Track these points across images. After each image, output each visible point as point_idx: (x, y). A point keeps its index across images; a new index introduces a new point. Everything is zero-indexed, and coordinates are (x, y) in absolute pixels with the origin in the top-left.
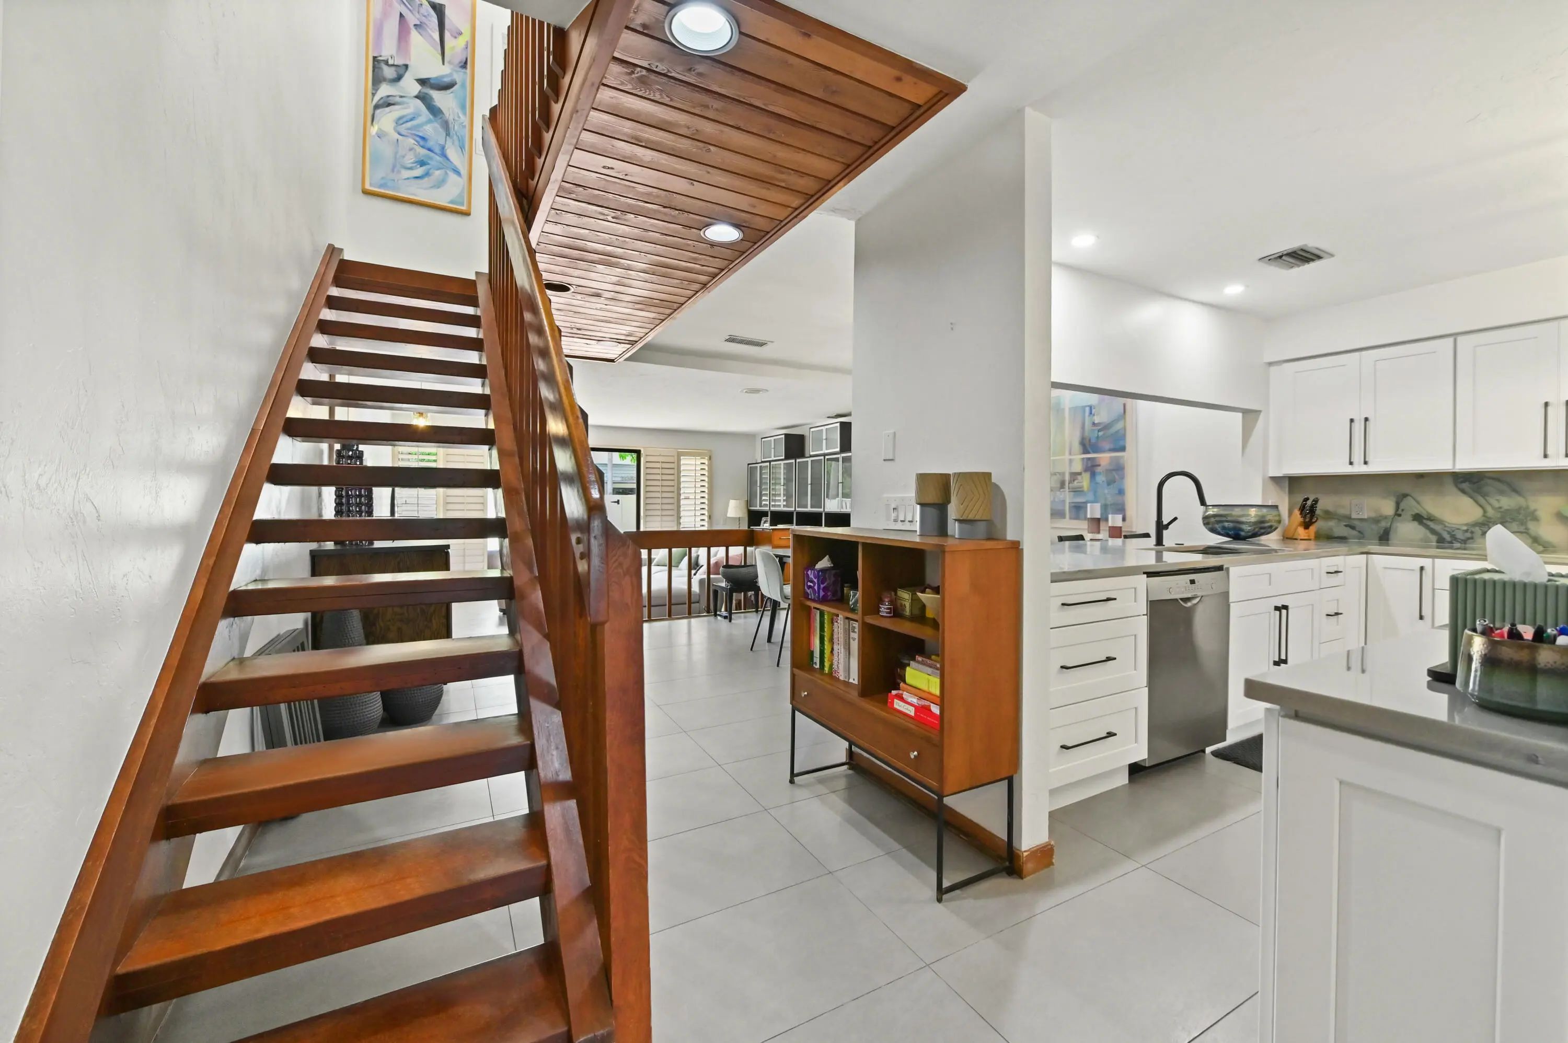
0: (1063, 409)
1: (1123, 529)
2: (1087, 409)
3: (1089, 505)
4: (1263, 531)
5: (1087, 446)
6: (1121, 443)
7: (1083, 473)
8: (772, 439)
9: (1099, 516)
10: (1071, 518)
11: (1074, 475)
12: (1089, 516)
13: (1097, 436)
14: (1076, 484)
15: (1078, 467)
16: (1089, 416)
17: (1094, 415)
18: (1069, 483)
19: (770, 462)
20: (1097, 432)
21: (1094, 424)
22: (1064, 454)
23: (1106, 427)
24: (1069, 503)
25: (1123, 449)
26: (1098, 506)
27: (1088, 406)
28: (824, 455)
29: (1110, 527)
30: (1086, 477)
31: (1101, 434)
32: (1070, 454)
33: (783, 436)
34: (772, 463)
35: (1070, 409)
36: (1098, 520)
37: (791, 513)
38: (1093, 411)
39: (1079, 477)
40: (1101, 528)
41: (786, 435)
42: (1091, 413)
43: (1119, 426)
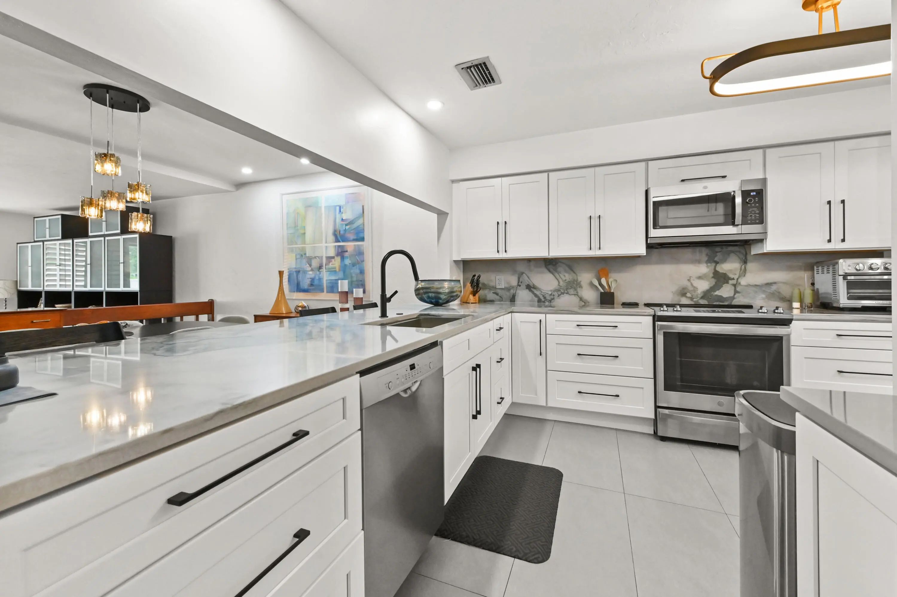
0: (321, 207)
1: (364, 299)
2: (338, 208)
3: (339, 281)
4: (452, 299)
5: (338, 236)
6: (361, 235)
7: (336, 257)
8: (47, 218)
9: (347, 290)
10: (327, 292)
11: (329, 259)
12: (339, 290)
13: (345, 229)
14: (331, 265)
15: (332, 252)
16: (339, 213)
17: (342, 213)
18: (326, 265)
19: (43, 241)
20: (344, 226)
21: (342, 220)
22: (322, 243)
23: (351, 223)
24: (326, 280)
25: (362, 239)
26: (346, 282)
27: (338, 206)
28: (104, 236)
29: (354, 298)
30: (338, 259)
31: (347, 227)
32: (326, 242)
33: (60, 217)
34: (45, 243)
35: (325, 207)
36: (347, 292)
37: (69, 294)
38: (342, 210)
39: (333, 260)
40: (349, 299)
41: (63, 216)
42: (340, 211)
43: (360, 222)
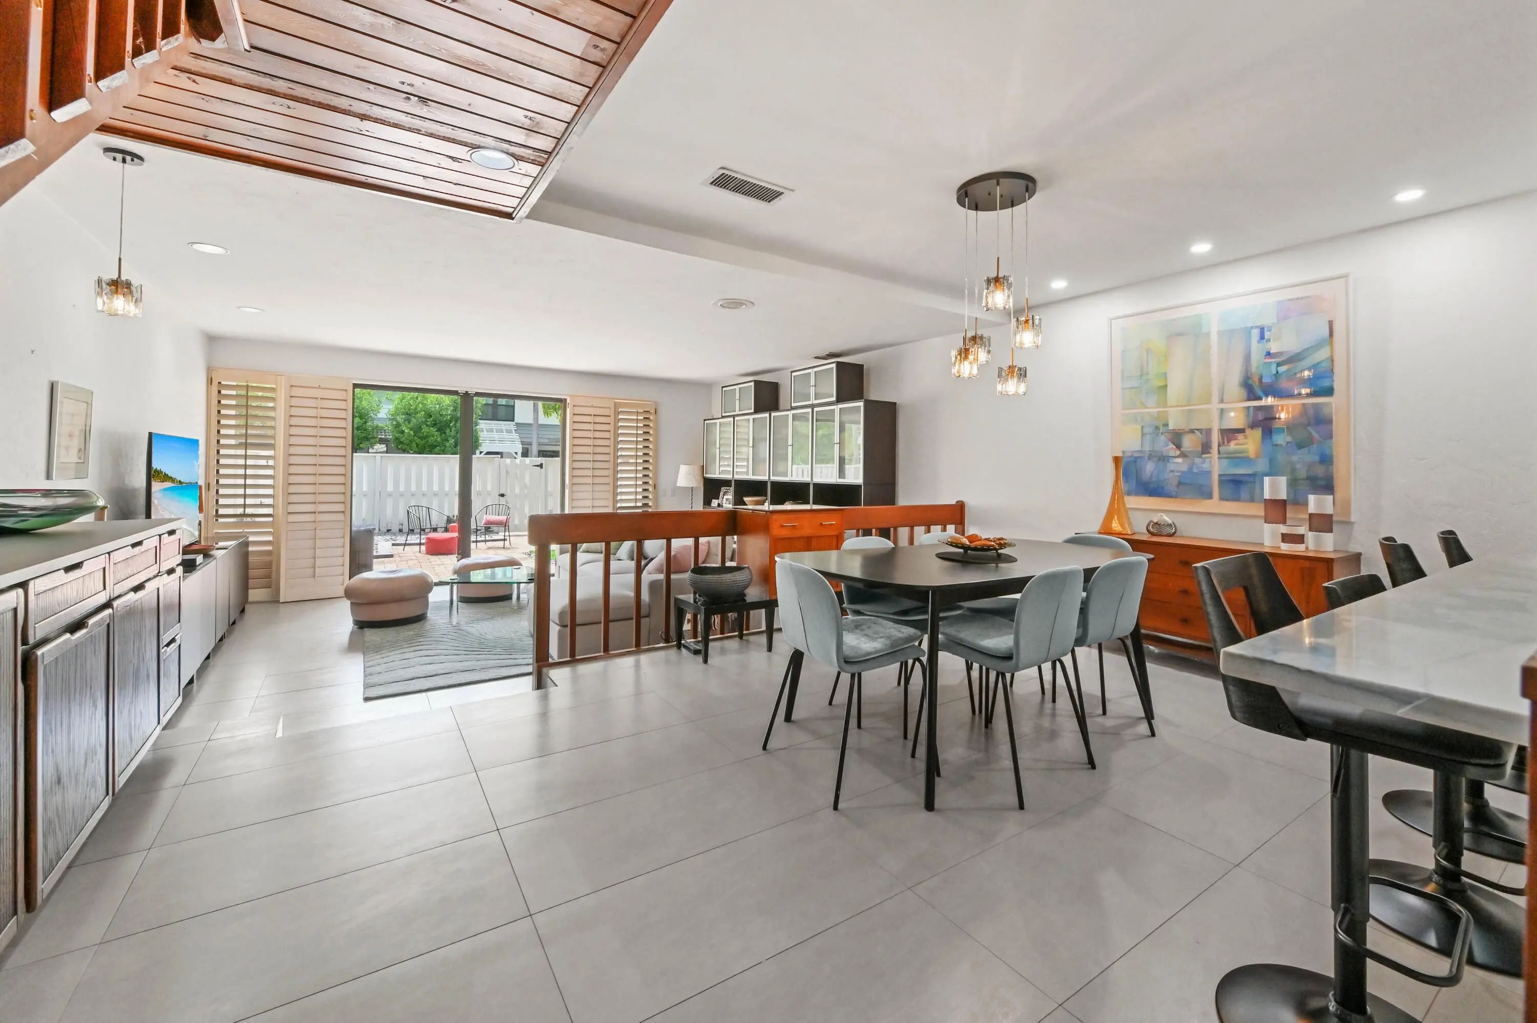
0: (1208, 335)
1: (1335, 518)
2: (1255, 333)
3: (1267, 479)
5: (1251, 389)
6: (1326, 383)
7: (1248, 431)
8: (737, 387)
9: (1285, 498)
10: (1222, 498)
11: (1229, 434)
12: (1267, 496)
13: (1275, 372)
14: (1233, 446)
15: (1235, 418)
16: (1259, 342)
17: (1269, 340)
18: (1219, 446)
19: (734, 416)
20: (1275, 365)
21: (1269, 354)
22: (1209, 402)
23: (1294, 359)
24: (1220, 475)
25: (1329, 392)
26: (1283, 481)
27: (1257, 327)
28: (812, 406)
29: (1311, 515)
30: (1258, 433)
31: (1282, 369)
32: (1222, 401)
33: (752, 384)
34: (736, 418)
35: (1220, 333)
36: (1283, 503)
37: (764, 483)
38: (1267, 334)
39: (1240, 436)
40: (1288, 515)
41: (756, 382)
42: (1262, 337)
43: (1322, 355)
